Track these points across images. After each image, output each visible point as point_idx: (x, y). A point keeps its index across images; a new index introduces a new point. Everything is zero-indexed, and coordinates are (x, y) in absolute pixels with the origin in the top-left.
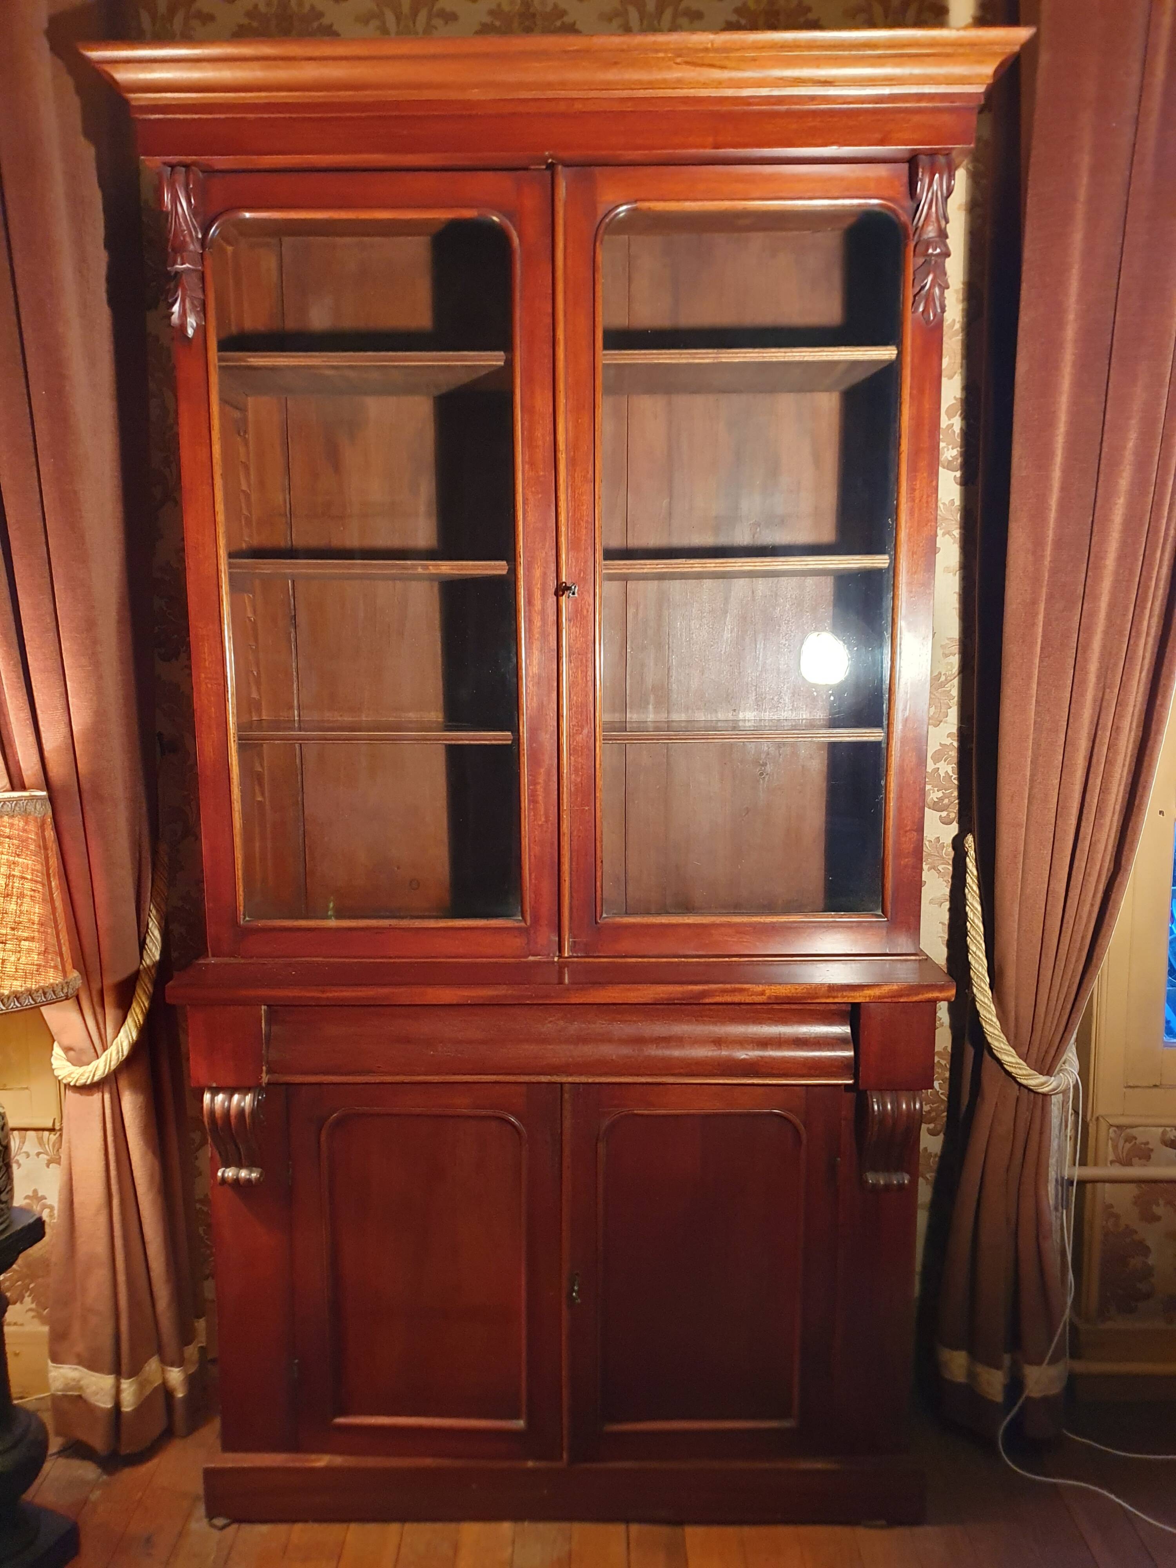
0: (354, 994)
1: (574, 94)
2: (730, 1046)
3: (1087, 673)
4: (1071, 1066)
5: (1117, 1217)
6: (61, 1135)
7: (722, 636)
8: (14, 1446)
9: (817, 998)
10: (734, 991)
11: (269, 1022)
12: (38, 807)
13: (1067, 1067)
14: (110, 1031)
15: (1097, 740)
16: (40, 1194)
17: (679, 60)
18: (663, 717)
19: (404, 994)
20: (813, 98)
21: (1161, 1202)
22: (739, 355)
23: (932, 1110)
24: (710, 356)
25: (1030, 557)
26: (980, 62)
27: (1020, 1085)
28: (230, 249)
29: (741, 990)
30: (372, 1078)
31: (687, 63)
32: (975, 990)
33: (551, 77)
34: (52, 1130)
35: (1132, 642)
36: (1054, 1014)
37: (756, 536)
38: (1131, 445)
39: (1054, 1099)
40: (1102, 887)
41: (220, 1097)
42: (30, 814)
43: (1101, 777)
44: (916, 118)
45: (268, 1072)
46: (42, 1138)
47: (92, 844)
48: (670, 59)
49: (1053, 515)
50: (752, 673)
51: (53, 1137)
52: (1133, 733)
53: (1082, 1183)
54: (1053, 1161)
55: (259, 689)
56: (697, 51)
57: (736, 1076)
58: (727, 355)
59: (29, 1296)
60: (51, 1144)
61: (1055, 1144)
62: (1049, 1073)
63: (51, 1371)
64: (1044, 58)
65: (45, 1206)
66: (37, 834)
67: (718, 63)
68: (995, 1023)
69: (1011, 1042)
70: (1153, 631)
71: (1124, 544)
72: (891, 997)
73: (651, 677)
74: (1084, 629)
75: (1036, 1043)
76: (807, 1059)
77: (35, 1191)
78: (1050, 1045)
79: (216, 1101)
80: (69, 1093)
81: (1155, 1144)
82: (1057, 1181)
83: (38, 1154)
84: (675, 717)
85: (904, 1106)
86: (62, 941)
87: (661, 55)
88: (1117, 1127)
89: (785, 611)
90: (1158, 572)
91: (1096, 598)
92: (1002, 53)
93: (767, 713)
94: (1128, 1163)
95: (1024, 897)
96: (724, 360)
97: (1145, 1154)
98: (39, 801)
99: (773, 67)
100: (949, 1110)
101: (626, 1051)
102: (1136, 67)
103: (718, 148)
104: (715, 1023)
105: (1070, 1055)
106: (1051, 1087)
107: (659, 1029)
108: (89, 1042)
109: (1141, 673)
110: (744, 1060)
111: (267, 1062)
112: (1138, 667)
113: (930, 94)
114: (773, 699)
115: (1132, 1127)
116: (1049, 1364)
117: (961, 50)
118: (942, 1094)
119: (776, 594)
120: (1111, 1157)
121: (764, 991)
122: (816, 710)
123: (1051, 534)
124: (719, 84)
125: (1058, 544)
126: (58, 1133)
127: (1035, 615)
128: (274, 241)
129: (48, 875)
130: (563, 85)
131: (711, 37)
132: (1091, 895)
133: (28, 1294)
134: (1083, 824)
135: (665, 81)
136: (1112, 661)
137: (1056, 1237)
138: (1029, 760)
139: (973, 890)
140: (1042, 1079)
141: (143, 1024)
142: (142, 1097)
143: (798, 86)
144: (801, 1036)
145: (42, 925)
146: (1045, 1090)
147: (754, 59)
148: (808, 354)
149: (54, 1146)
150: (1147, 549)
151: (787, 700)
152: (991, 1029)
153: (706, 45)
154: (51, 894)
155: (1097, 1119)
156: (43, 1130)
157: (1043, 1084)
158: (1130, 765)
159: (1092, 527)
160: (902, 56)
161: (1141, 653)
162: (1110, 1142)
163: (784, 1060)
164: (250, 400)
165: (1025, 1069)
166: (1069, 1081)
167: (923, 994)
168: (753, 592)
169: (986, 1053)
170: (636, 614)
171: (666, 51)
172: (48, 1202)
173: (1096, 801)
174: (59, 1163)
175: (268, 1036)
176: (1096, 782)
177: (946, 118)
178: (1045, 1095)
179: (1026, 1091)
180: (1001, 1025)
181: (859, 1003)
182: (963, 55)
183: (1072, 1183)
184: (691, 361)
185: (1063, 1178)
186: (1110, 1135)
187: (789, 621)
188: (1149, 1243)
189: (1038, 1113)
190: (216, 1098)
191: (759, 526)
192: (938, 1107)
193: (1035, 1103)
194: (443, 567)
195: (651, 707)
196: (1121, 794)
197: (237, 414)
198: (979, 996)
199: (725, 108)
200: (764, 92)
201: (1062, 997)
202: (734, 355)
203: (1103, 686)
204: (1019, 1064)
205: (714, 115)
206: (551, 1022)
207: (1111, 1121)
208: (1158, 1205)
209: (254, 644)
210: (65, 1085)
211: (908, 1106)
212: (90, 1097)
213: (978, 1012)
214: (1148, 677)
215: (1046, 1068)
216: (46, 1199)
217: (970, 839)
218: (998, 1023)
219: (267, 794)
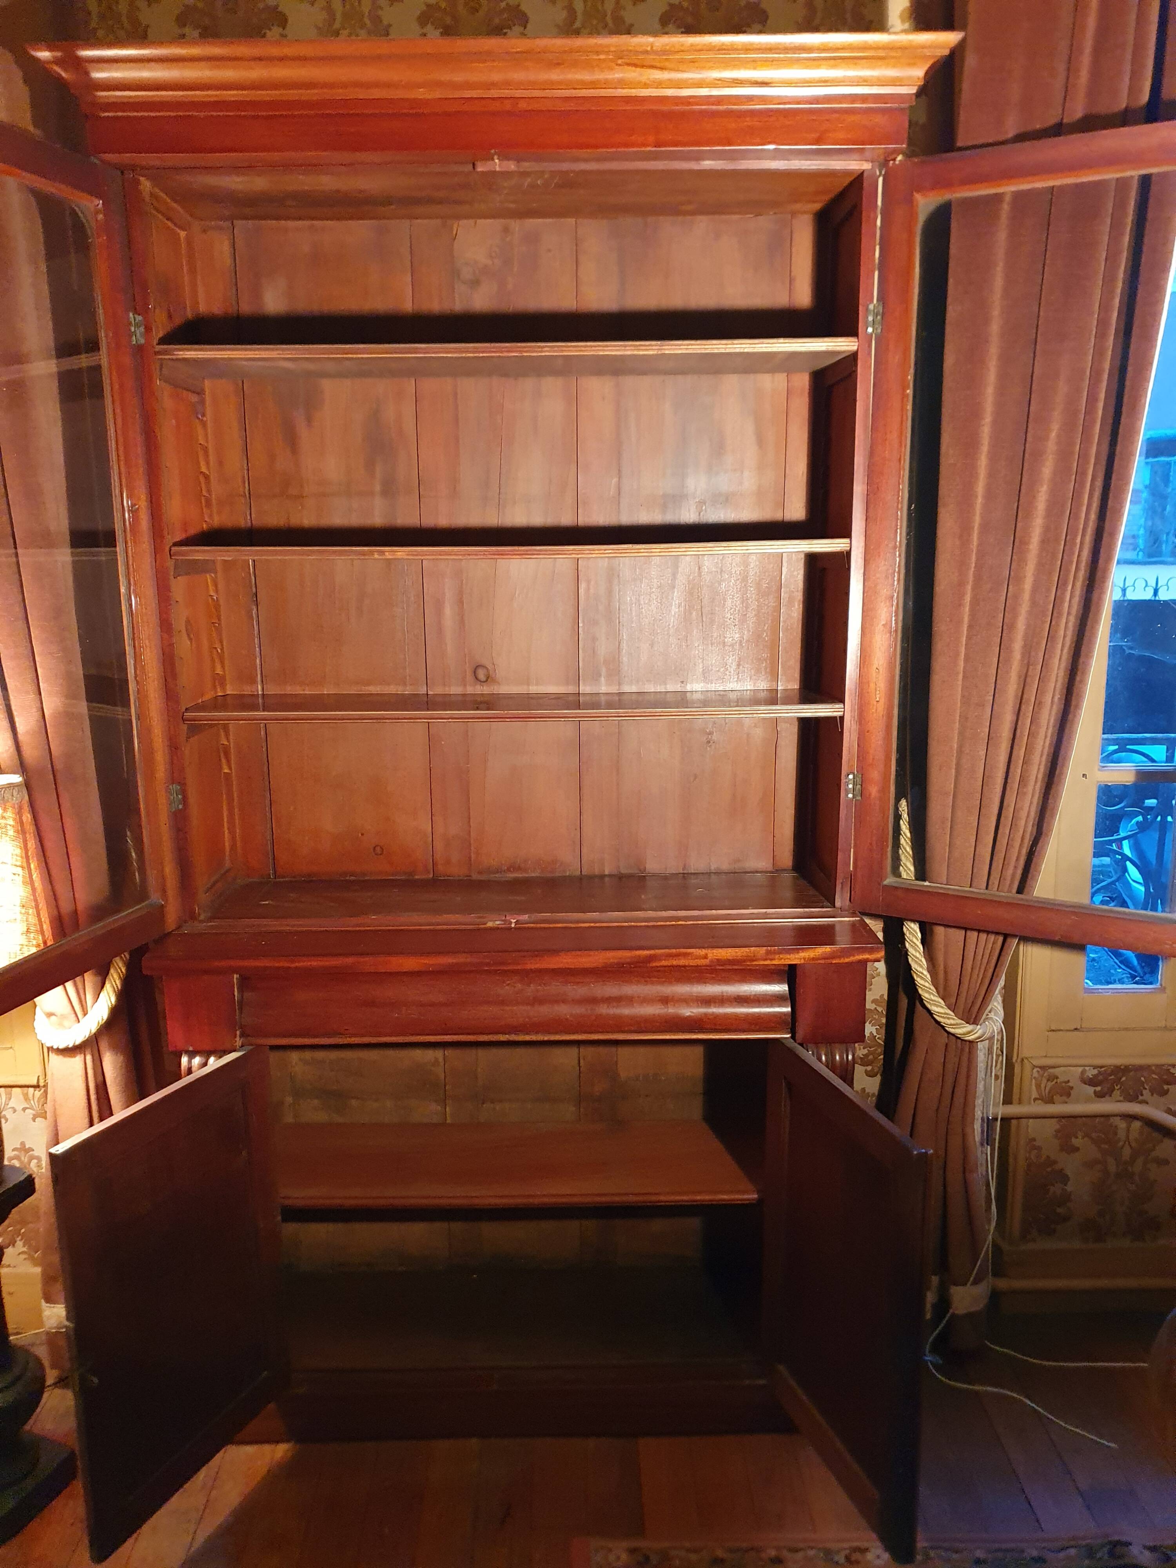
0: (321, 964)
1: (518, 93)
2: (676, 1005)
3: (1011, 652)
4: (996, 1014)
5: (1039, 1148)
6: (46, 1092)
7: (670, 611)
8: (13, 1384)
9: (755, 960)
10: (677, 955)
11: (241, 991)
12: (15, 794)
13: (992, 1015)
14: (89, 997)
15: (1021, 714)
16: (27, 1147)
17: (620, 62)
18: (614, 689)
19: (368, 963)
20: (750, 99)
21: (1080, 1135)
22: (682, 347)
23: (870, 1053)
24: (654, 348)
25: (958, 542)
26: (911, 65)
27: (948, 1033)
28: (183, 234)
29: (685, 955)
30: (340, 1040)
31: (628, 64)
32: (907, 945)
33: (496, 77)
34: (37, 1086)
35: (1053, 623)
36: (980, 968)
37: (701, 514)
38: (1053, 434)
39: (980, 1045)
40: (1024, 851)
41: (197, 1061)
42: (8, 801)
43: (1024, 749)
44: (851, 118)
45: (242, 1036)
46: (27, 1094)
47: (68, 822)
48: (611, 60)
49: (979, 501)
50: (698, 646)
51: (38, 1093)
52: (1055, 707)
53: (1006, 1120)
54: (979, 1102)
55: (223, 667)
56: (637, 52)
57: (683, 1031)
58: (670, 347)
59: (21, 1240)
60: (36, 1100)
61: (981, 1086)
62: (975, 1022)
63: (45, 1311)
64: (971, 61)
65: (32, 1158)
66: (14, 820)
67: (658, 65)
68: (926, 976)
69: (941, 994)
70: (1074, 611)
71: (1047, 529)
72: (825, 959)
73: (603, 649)
74: (1009, 609)
75: (963, 994)
76: (747, 1015)
77: (23, 1144)
78: (976, 996)
79: (193, 1064)
80: (53, 1056)
81: (1075, 1082)
82: (983, 1119)
83: (24, 1109)
84: (626, 689)
85: (838, 1058)
86: (43, 920)
87: (602, 57)
88: (1040, 1067)
89: (730, 586)
90: (1079, 556)
91: (1020, 580)
92: (933, 57)
93: (713, 685)
94: (1050, 1101)
95: (952, 860)
96: (667, 352)
97: (1065, 1092)
98: (16, 788)
99: (711, 68)
100: (885, 1053)
101: (579, 1010)
102: (1061, 68)
103: (659, 147)
104: (662, 983)
105: (995, 1004)
106: (977, 1035)
107: (611, 989)
108: (69, 1007)
109: (1062, 650)
110: (690, 1016)
111: (241, 1027)
112: (1060, 646)
113: (863, 95)
114: (718, 671)
115: (1054, 1067)
116: (972, 1285)
117: (893, 54)
118: (878, 1038)
119: (722, 571)
120: (1035, 1094)
121: (707, 954)
122: (759, 681)
123: (977, 520)
124: (659, 84)
125: (985, 528)
126: (43, 1090)
127: (961, 596)
128: (227, 224)
129: (27, 858)
130: (507, 84)
131: (651, 39)
132: (1014, 858)
133: (20, 1237)
134: (1007, 792)
135: (606, 82)
136: (1035, 640)
137: (981, 1170)
138: (956, 732)
139: (906, 851)
140: (969, 1027)
141: (121, 990)
142: (122, 1057)
143: (736, 87)
144: (741, 994)
145: (23, 906)
146: (971, 1038)
147: (693, 61)
148: (748, 346)
149: (38, 1102)
150: (1069, 533)
151: (732, 672)
152: (922, 982)
153: (644, 48)
154: (31, 876)
155: (1022, 1060)
156: (28, 1086)
157: (969, 1032)
158: (1052, 736)
159: (1017, 513)
160: (834, 58)
161: (1062, 633)
162: (1034, 1081)
163: (726, 1016)
164: (207, 383)
165: (953, 1019)
166: (993, 1030)
167: (854, 956)
168: (699, 568)
169: (918, 1003)
170: (588, 589)
171: (608, 53)
172: (36, 1153)
173: (1019, 771)
174: (46, 1118)
175: (241, 1002)
176: (1019, 752)
177: (879, 119)
178: (970, 1042)
179: (955, 1038)
180: (931, 977)
181: (796, 965)
182: (893, 57)
183: (996, 1119)
184: (636, 353)
185: (988, 1118)
186: (1034, 1076)
187: (733, 596)
188: (1069, 1173)
189: (965, 1058)
190: (193, 1061)
191: (705, 504)
192: (876, 1050)
193: (962, 1050)
194: (399, 553)
195: (603, 679)
196: (1043, 763)
197: (194, 398)
198: (911, 950)
199: (665, 108)
200: (704, 92)
201: (988, 952)
202: (677, 347)
203: (1027, 664)
204: (947, 1014)
205: (655, 114)
206: (508, 985)
207: (1035, 1062)
208: (1077, 1138)
209: (217, 621)
210: (48, 1048)
211: (841, 1057)
212: (73, 1059)
213: (910, 966)
214: (1069, 653)
215: (972, 1016)
216: (33, 1150)
217: (903, 803)
218: (928, 976)
219: (233, 766)
